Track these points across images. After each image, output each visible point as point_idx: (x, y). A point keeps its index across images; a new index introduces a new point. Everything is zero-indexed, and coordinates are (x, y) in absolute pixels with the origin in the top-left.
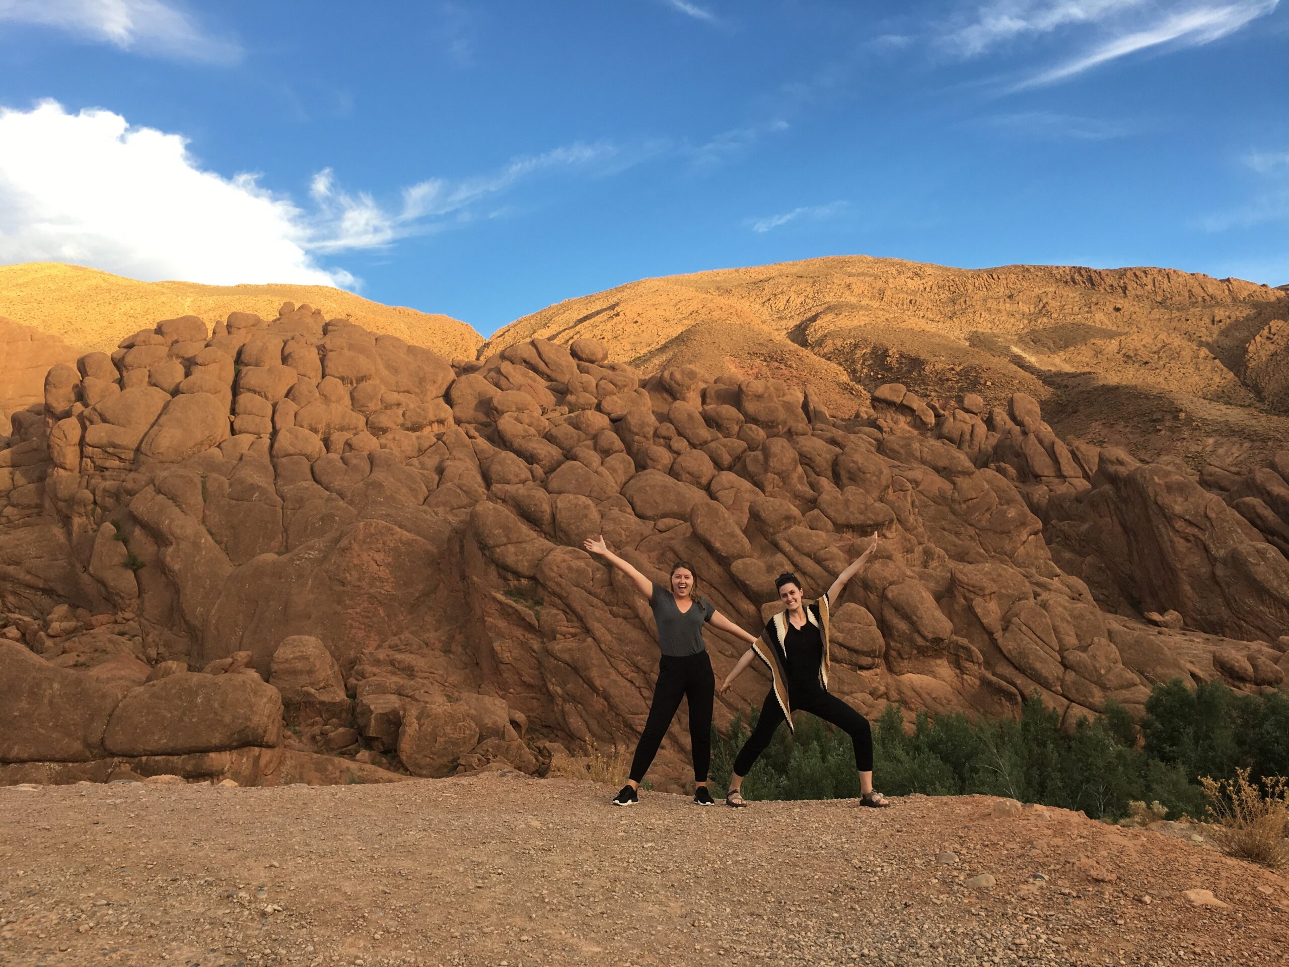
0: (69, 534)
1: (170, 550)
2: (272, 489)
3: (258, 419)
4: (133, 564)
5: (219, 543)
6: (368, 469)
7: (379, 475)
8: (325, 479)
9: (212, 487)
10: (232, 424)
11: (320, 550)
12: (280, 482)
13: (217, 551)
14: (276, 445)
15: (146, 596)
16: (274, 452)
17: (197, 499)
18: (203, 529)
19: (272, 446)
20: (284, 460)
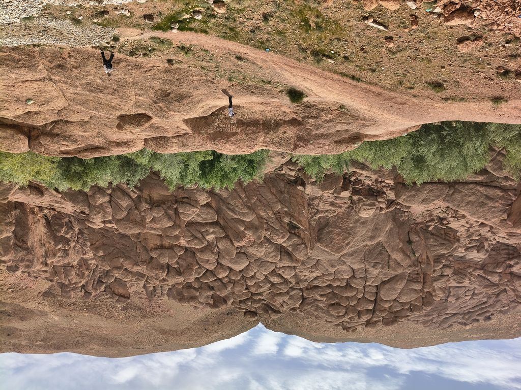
0: (427, 253)
1: (400, 247)
3: (369, 291)
4: (410, 242)
8: (350, 270)
12: (364, 269)
13: (386, 245)
16: (365, 279)
17: (392, 263)
18: (390, 253)
20: (362, 276)
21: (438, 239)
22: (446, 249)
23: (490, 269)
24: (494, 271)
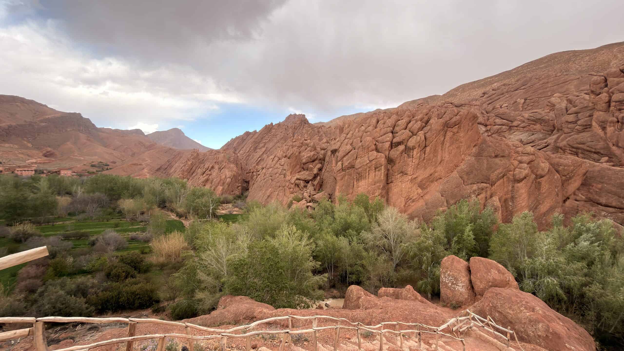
0: (605, 133)
21: (588, 148)
22: (576, 139)
23: (504, 127)
24: (500, 126)
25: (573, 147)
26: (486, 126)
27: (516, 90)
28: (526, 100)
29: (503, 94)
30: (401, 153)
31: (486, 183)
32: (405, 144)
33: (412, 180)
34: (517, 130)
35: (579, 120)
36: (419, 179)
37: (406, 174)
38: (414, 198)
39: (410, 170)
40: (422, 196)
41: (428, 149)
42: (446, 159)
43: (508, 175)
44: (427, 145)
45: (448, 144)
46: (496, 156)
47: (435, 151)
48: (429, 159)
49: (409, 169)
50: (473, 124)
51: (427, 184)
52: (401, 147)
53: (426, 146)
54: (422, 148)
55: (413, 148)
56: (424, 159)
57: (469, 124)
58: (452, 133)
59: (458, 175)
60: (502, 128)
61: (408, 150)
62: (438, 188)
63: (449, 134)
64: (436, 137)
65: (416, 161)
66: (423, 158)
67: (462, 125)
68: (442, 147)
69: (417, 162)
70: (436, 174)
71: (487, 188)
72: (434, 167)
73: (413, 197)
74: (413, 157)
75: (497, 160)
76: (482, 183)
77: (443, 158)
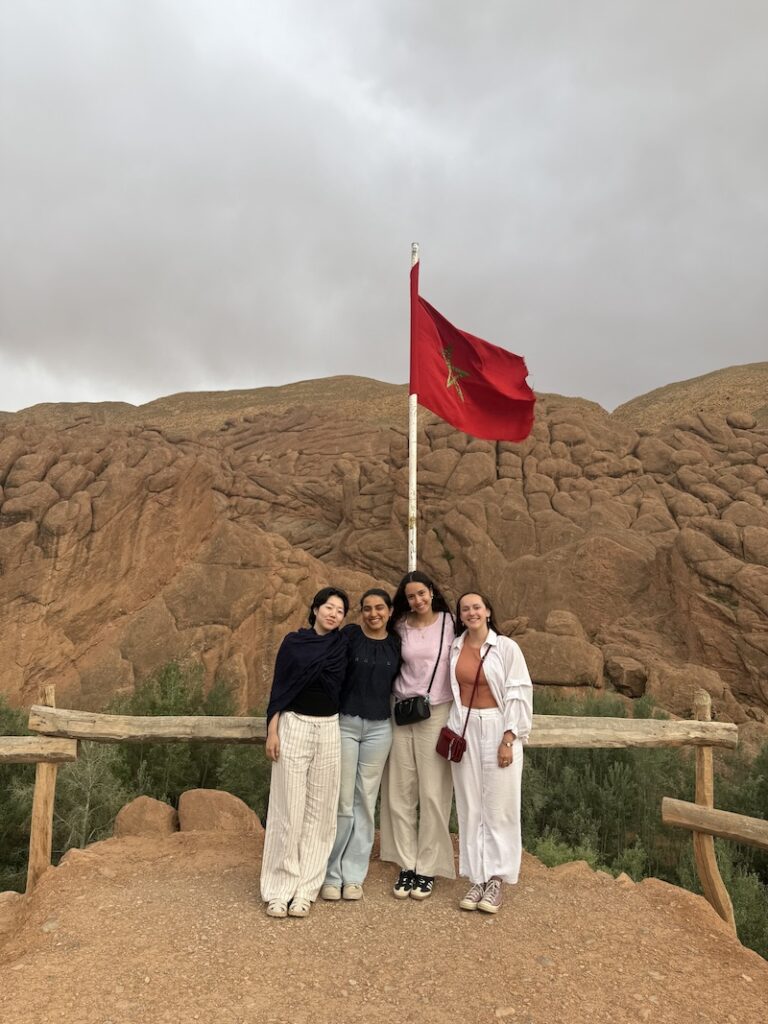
1: (470, 549)
2: (527, 513)
3: (514, 469)
4: (447, 556)
5: (498, 546)
6: (588, 502)
7: (597, 507)
8: (561, 508)
9: (491, 511)
10: (498, 471)
11: (563, 555)
12: (532, 509)
13: (497, 552)
14: (527, 486)
15: (456, 576)
16: (526, 490)
17: (482, 518)
18: (487, 537)
19: (524, 486)
20: (533, 495)
25: (366, 557)
26: (229, 495)
27: (286, 430)
28: (301, 453)
29: (262, 433)
30: (26, 543)
31: (222, 624)
32: (38, 519)
33: (48, 618)
34: (285, 512)
35: (375, 507)
36: (69, 616)
37: (35, 601)
38: (53, 665)
39: (45, 590)
40: (73, 661)
41: (98, 537)
42: (140, 565)
43: (263, 605)
44: (96, 527)
45: (147, 531)
46: (245, 565)
47: (116, 545)
48: (99, 564)
49: (45, 588)
50: (202, 491)
51: (89, 628)
52: (27, 527)
53: (92, 531)
54: (83, 534)
55: (60, 533)
56: (86, 563)
57: (195, 490)
58: (157, 505)
59: (164, 606)
60: (258, 504)
61: (45, 535)
62: (115, 640)
63: (151, 507)
64: (118, 511)
65: (64, 567)
66: (83, 560)
67: (181, 491)
68: (133, 536)
69: (67, 570)
70: (114, 602)
71: (223, 634)
72: (109, 584)
73: (48, 662)
74: (57, 556)
75: (246, 574)
76: (215, 623)
77: (134, 563)
